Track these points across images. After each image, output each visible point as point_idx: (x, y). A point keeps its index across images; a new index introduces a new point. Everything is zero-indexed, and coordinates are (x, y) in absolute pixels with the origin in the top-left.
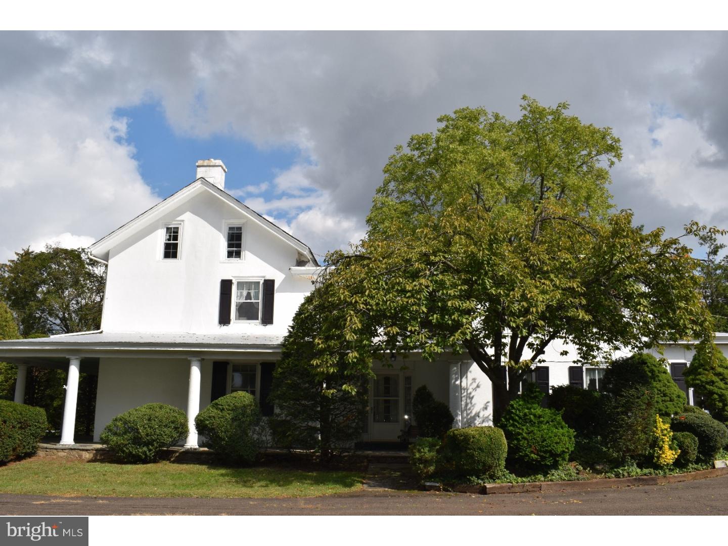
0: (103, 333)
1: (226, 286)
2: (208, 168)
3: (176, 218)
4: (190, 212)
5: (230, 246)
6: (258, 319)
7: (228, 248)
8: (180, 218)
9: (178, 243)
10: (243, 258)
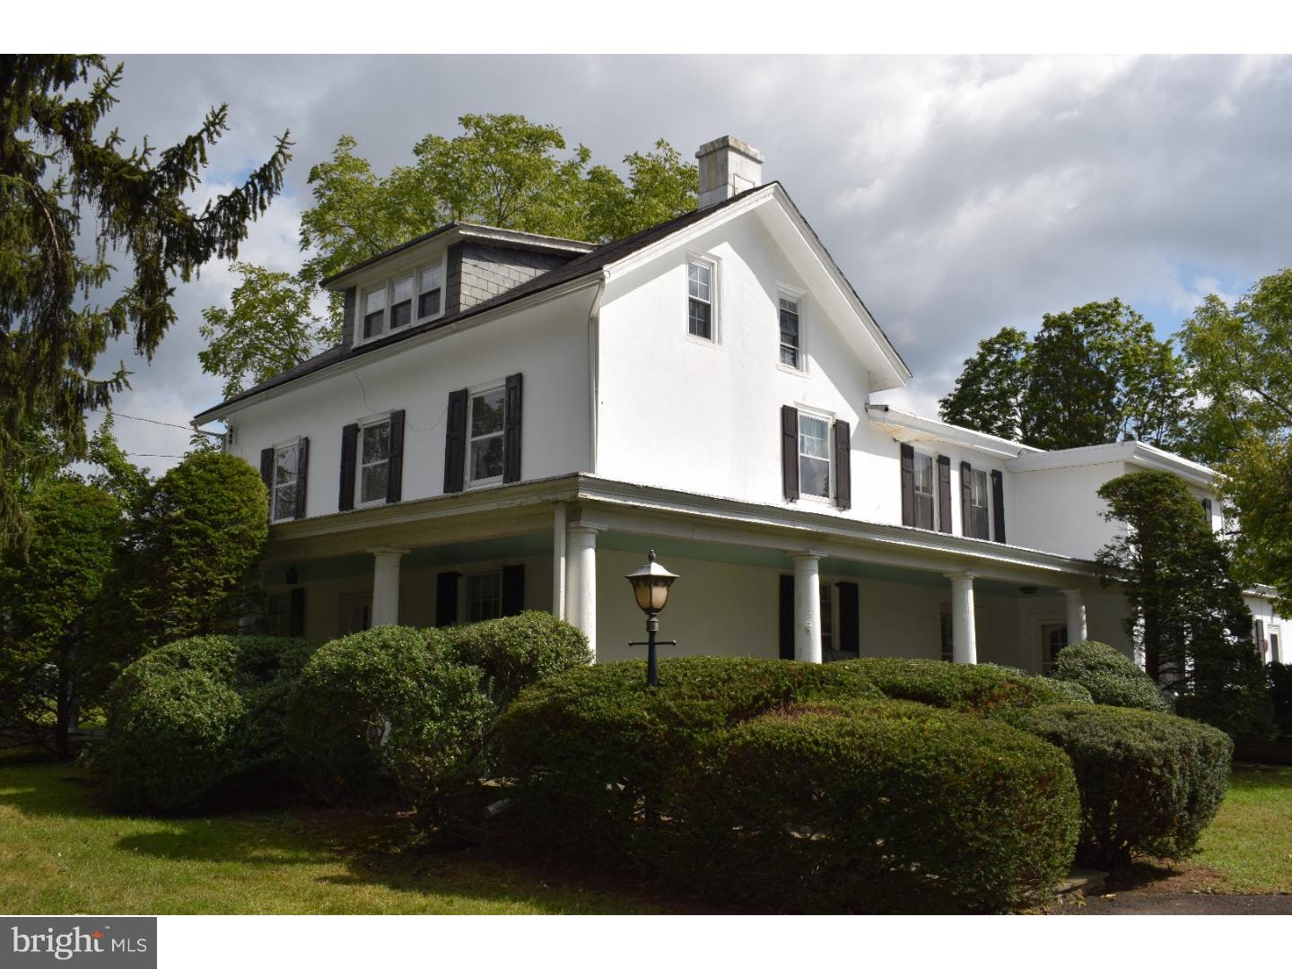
1: (789, 417)
2: (743, 158)
3: (711, 249)
4: (729, 242)
5: (782, 337)
6: (829, 496)
7: (782, 340)
8: (715, 251)
9: (709, 306)
10: (805, 369)
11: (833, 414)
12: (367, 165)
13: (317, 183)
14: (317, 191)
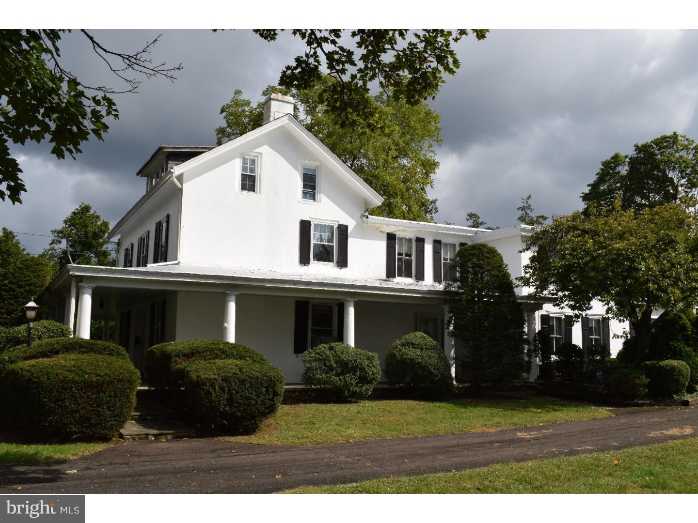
0: (180, 264)
1: (305, 226)
2: (282, 103)
3: (254, 149)
4: (268, 145)
5: (305, 186)
6: (333, 262)
7: (303, 188)
8: (258, 150)
9: (255, 176)
10: (318, 200)
11: (337, 222)
12: (249, 102)
13: (224, 114)
14: (225, 117)
